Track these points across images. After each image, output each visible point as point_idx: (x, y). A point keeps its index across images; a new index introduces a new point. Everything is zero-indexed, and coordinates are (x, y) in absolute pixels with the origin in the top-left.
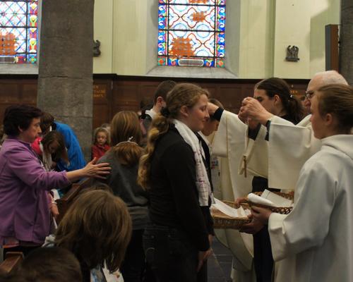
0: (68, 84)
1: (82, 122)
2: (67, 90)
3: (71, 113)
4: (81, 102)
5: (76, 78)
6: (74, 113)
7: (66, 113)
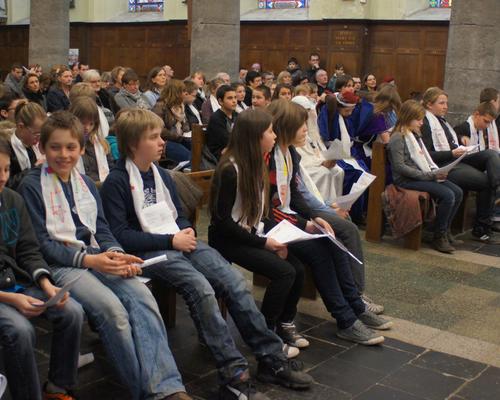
0: (476, 33)
1: (490, 76)
2: (474, 39)
3: (476, 65)
4: (491, 53)
5: (486, 26)
6: (481, 66)
7: (472, 65)
